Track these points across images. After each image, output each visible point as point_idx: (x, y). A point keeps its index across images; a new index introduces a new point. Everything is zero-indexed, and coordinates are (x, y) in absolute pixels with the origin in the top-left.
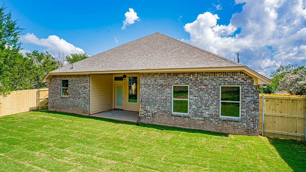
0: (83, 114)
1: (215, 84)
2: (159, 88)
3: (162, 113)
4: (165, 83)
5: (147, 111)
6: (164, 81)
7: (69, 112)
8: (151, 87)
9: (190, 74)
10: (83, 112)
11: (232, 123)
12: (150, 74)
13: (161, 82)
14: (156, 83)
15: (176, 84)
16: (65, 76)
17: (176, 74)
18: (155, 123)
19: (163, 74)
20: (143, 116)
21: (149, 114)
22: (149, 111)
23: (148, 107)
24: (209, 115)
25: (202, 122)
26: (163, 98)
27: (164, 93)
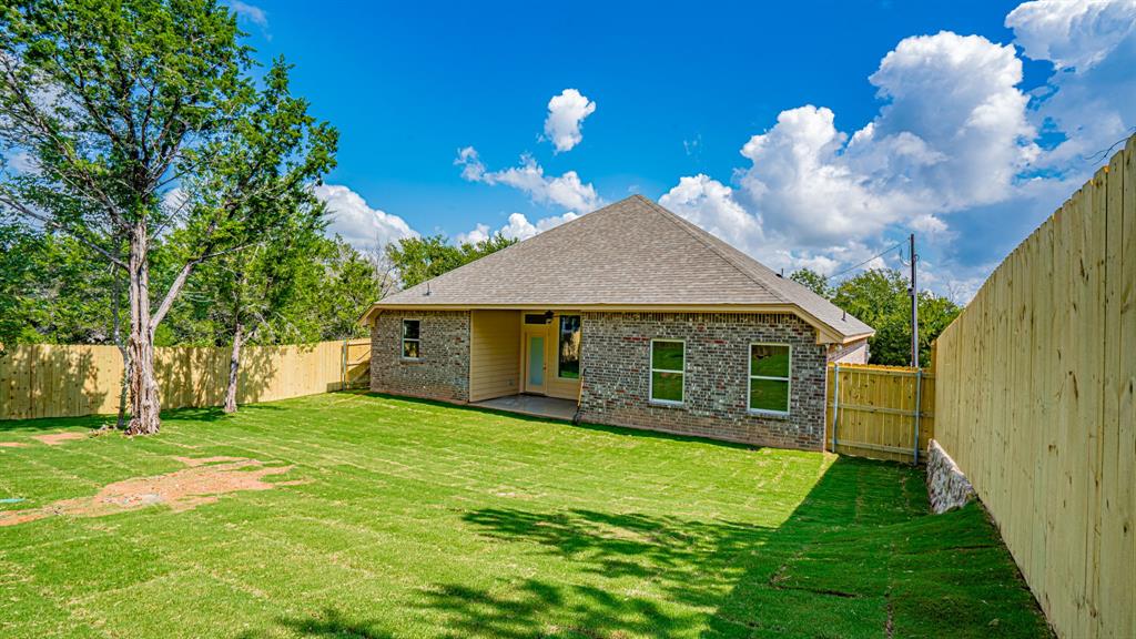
0: (453, 401)
1: (739, 339)
2: (622, 345)
3: (628, 401)
4: (635, 336)
5: (597, 397)
6: (633, 329)
7: (420, 396)
8: (605, 344)
9: (688, 315)
10: (454, 397)
11: (772, 424)
12: (603, 314)
13: (627, 331)
14: (617, 335)
15: (658, 337)
16: (411, 312)
17: (659, 316)
18: (612, 422)
19: (630, 314)
20: (587, 405)
21: (600, 401)
22: (600, 397)
23: (599, 386)
24: (724, 405)
25: (711, 421)
26: (630, 367)
27: (632, 358)
